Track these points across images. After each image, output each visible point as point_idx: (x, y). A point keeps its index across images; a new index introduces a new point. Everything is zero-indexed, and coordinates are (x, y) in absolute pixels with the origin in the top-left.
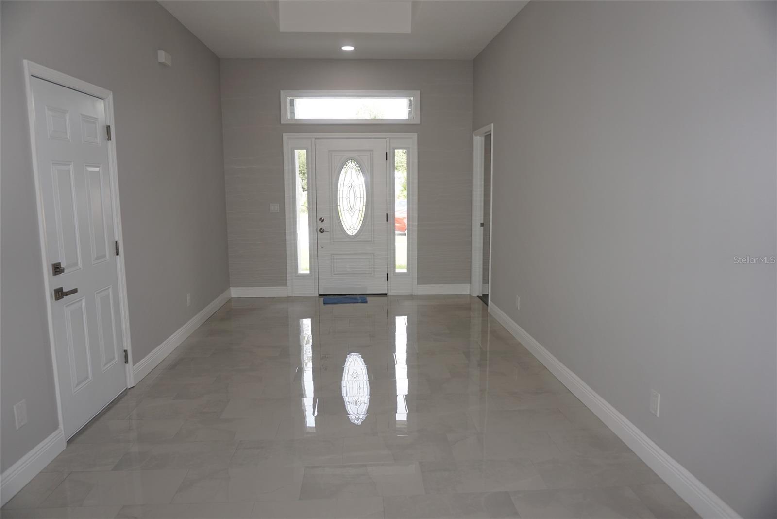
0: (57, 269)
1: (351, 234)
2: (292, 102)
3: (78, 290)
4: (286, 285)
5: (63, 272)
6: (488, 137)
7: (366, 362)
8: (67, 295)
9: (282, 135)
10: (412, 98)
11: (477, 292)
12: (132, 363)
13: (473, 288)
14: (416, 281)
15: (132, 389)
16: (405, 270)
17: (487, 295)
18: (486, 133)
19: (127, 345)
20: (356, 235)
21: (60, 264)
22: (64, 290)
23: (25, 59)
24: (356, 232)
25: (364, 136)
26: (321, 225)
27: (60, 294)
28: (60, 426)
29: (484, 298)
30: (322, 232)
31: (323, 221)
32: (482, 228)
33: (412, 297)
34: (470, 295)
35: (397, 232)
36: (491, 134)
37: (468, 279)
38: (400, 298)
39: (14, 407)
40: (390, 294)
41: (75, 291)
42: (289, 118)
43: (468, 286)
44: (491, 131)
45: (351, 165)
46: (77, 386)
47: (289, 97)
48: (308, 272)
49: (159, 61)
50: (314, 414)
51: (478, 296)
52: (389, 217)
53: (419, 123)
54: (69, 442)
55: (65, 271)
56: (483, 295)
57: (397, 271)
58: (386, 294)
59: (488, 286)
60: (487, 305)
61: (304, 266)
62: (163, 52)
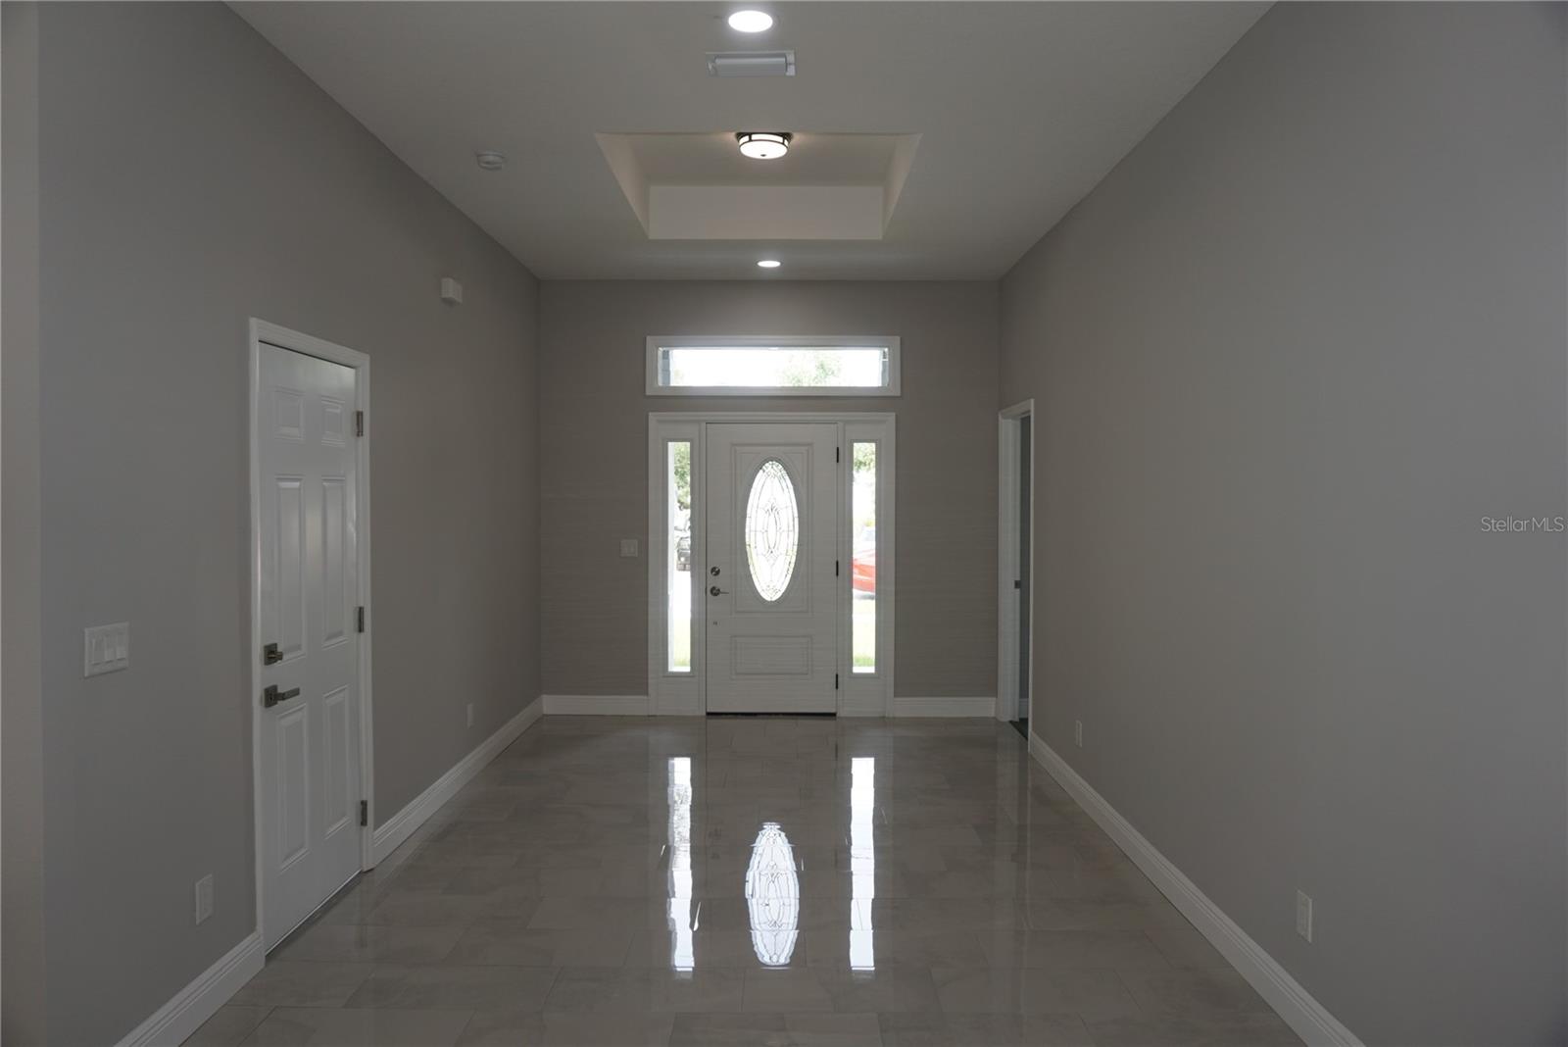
0: (272, 655)
1: (768, 599)
2: (666, 356)
3: (301, 692)
4: (646, 693)
5: (281, 659)
6: (1025, 422)
7: (791, 839)
8: (284, 699)
9: (647, 416)
10: (886, 350)
11: (1009, 714)
12: (372, 826)
13: (998, 707)
14: (891, 691)
15: (370, 874)
16: (871, 670)
17: (1026, 720)
18: (1023, 413)
19: (369, 795)
20: (778, 601)
21: (275, 645)
22: (280, 691)
23: (253, 316)
24: (779, 595)
25: (799, 418)
26: (713, 581)
27: (272, 697)
28: (257, 927)
29: (1021, 725)
30: (716, 595)
31: (718, 573)
32: (1018, 590)
33: (883, 722)
34: (994, 718)
35: (856, 592)
36: (1029, 417)
37: (991, 688)
38: (860, 723)
39: (197, 885)
40: (842, 715)
41: (295, 693)
42: (660, 384)
43: (992, 701)
44: (1029, 411)
45: (772, 471)
46: (285, 860)
47: (662, 346)
48: (687, 669)
49: (443, 296)
50: (692, 926)
51: (1011, 722)
52: (842, 567)
53: (899, 394)
54: (269, 957)
55: (285, 657)
56: (1020, 719)
57: (856, 670)
58: (833, 715)
59: (1028, 702)
60: (1027, 738)
61: (679, 655)
62: (451, 280)
